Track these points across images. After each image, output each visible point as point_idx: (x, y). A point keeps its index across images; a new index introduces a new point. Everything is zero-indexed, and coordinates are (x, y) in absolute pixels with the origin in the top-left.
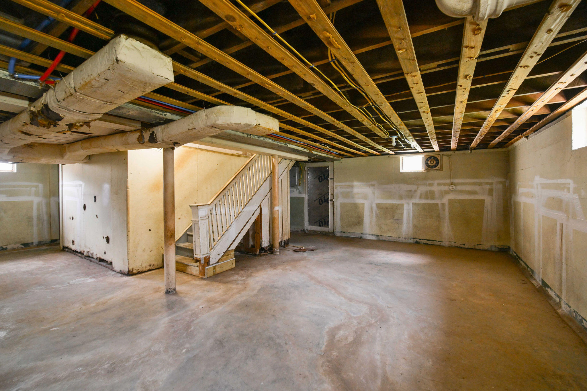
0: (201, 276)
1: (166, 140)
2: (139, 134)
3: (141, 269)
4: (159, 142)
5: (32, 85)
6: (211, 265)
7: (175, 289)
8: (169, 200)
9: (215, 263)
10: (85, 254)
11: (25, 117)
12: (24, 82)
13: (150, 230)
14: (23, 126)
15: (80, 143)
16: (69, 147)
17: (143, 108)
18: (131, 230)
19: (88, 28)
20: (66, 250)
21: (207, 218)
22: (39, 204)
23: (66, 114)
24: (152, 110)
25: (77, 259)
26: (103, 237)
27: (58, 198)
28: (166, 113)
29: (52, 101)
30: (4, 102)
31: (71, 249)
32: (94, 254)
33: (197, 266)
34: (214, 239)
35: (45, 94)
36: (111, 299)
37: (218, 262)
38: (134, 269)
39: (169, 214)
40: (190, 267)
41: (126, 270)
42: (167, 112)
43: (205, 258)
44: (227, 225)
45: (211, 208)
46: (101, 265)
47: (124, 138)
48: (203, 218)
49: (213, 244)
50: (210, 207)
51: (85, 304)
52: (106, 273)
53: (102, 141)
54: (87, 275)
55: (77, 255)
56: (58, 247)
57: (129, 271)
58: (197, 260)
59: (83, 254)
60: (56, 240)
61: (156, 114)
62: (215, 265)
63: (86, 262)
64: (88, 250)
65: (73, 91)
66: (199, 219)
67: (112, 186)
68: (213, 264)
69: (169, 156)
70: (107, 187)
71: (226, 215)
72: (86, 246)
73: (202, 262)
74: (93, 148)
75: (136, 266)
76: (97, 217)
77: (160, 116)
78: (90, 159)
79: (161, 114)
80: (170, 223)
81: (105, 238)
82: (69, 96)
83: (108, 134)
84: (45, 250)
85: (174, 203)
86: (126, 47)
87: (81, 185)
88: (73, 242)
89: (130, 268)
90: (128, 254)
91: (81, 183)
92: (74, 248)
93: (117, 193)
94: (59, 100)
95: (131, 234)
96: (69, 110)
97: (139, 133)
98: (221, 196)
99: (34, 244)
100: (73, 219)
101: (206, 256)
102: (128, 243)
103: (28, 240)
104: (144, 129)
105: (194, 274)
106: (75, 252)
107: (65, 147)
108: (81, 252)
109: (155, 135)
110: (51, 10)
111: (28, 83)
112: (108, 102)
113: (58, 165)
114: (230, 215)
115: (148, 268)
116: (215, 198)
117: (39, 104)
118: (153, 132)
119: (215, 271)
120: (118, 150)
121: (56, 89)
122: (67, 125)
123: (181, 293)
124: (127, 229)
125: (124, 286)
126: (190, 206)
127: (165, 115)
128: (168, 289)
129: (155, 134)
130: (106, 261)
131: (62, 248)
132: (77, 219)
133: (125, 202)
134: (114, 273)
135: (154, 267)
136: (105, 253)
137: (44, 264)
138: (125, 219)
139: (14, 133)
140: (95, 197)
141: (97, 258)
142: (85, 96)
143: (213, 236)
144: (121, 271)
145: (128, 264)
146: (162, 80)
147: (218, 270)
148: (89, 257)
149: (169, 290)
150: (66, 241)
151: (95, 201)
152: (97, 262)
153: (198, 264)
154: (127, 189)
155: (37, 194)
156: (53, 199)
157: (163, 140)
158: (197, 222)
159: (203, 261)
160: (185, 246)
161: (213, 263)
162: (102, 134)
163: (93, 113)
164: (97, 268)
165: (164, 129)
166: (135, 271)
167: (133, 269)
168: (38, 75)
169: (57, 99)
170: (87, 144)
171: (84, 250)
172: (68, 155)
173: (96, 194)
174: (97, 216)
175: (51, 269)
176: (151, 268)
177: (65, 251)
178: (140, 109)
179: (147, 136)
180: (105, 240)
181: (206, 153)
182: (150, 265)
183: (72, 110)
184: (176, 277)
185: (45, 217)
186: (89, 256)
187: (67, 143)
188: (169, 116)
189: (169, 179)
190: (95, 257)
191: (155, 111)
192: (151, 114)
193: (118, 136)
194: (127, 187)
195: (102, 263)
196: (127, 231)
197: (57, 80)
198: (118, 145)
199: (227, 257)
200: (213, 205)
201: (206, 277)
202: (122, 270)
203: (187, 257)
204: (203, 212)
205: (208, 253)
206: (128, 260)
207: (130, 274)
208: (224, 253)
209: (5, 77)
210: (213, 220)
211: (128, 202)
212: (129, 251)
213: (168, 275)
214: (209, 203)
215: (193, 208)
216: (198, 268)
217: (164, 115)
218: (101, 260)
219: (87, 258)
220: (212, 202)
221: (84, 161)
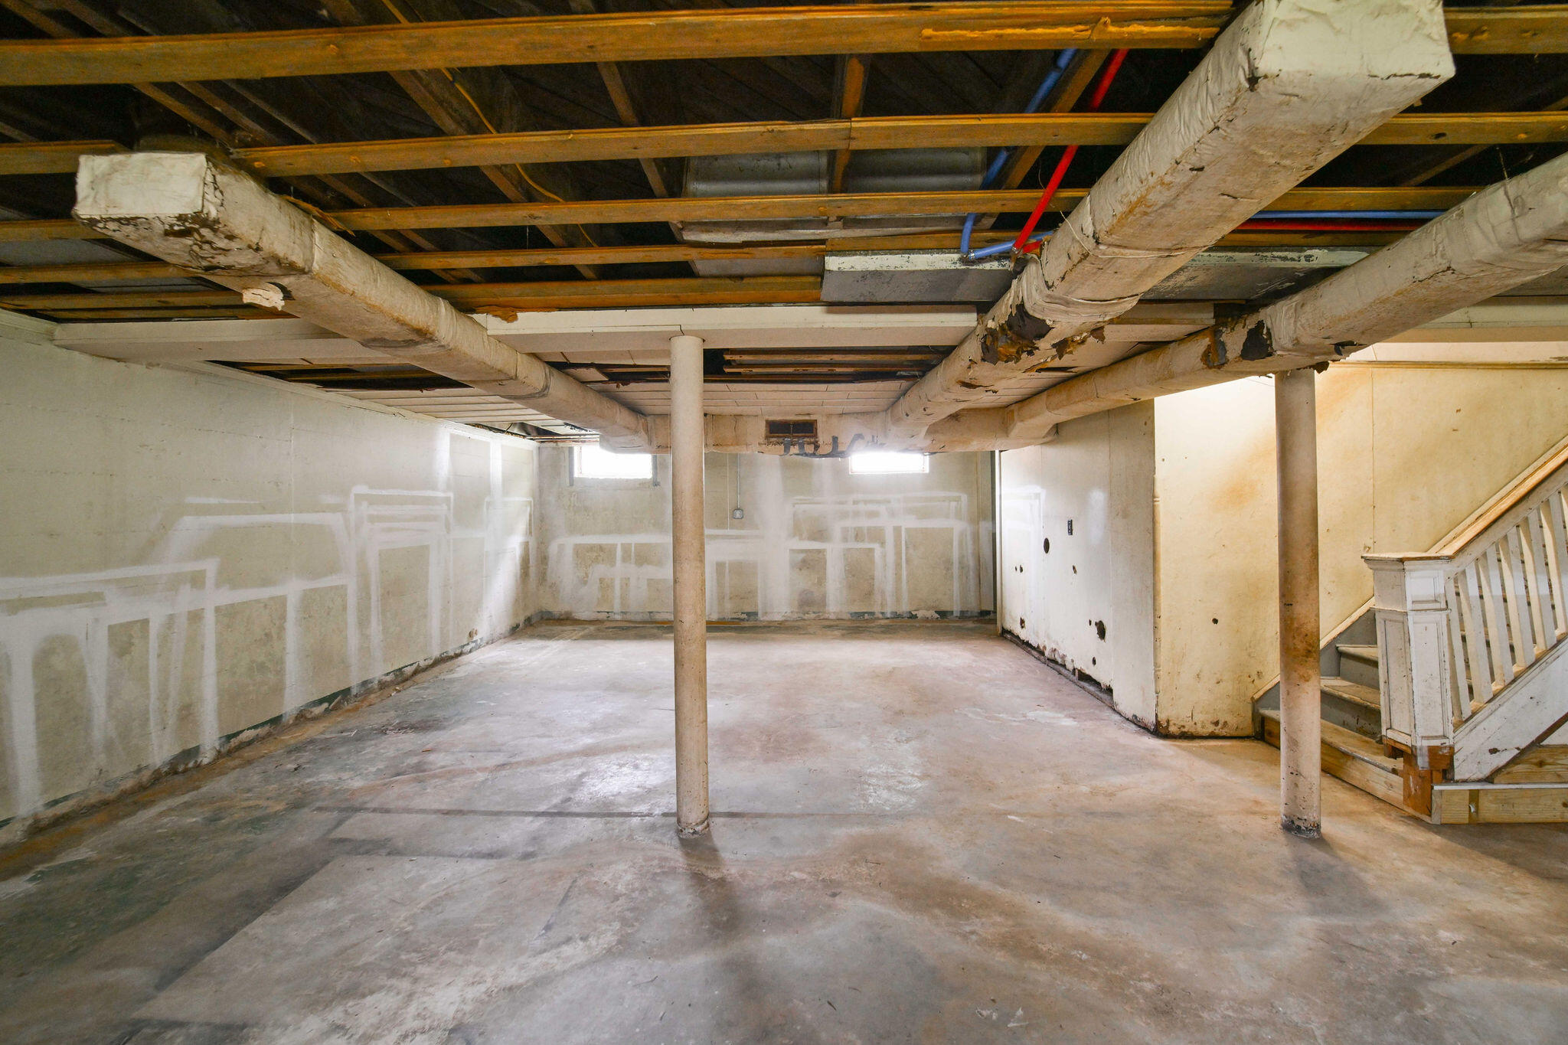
0: (1410, 811)
1: (1305, 340)
2: (1205, 342)
3: (1189, 728)
4: (1279, 353)
5: (994, 268)
6: (1457, 782)
7: (1318, 827)
8: (1299, 534)
9: (1474, 777)
10: (1047, 653)
11: (972, 349)
12: (980, 267)
13: (1215, 621)
14: (969, 367)
15: (1044, 396)
16: (1019, 409)
17: (1237, 255)
18: (1164, 611)
19: (1161, 28)
20: (1006, 636)
21: (1443, 606)
22: (962, 534)
23: (1059, 317)
24: (1265, 254)
25: (1030, 661)
26: (1090, 622)
27: (991, 523)
28: (1309, 252)
29: (1034, 292)
30: (942, 325)
31: (1018, 637)
32: (1068, 659)
33: (1394, 771)
34: (1471, 689)
35: (1015, 282)
36: (1123, 788)
37: (1489, 779)
38: (1171, 723)
39: (1302, 579)
40: (1358, 765)
41: (1150, 720)
42: (1312, 247)
43: (1433, 751)
44: (1535, 642)
45: (1460, 569)
46: (1083, 688)
47: (1159, 364)
48: (1423, 606)
49: (1468, 707)
50: (1452, 568)
51: (1066, 779)
52: (1097, 712)
53: (1099, 383)
54: (1059, 706)
55: (1029, 652)
56: (991, 627)
57: (1158, 723)
58: (1394, 749)
59: (1042, 653)
60: (988, 613)
61: (1280, 264)
62: (1478, 787)
63: (1050, 674)
64: (1054, 647)
65: (1089, 245)
66: (1409, 606)
67: (1111, 494)
68: (1465, 781)
69: (1297, 394)
70: (1098, 498)
71: (1529, 604)
72: (1048, 637)
73: (1422, 762)
74: (1075, 403)
75: (1178, 714)
76: (1075, 572)
77: (1289, 264)
78: (1057, 432)
79: (1292, 259)
80: (1301, 610)
81: (1093, 623)
82: (1079, 262)
83: (1112, 361)
84: (971, 630)
85: (1317, 546)
86: (1282, 22)
87: (1037, 496)
88: (1022, 622)
89: (1162, 717)
90: (1157, 678)
91: (1038, 489)
92: (1023, 634)
93: (1125, 515)
94: (1050, 284)
95: (1163, 623)
96: (1067, 303)
97: (1208, 339)
98: (1507, 527)
99: (955, 615)
100: (1021, 570)
101: (1436, 743)
102: (1156, 649)
103: (945, 607)
104: (1225, 325)
105: (1380, 795)
106: (1026, 645)
107: (1012, 411)
108: (1038, 647)
109: (1265, 331)
110: (1080, 24)
111: (987, 266)
112: (1170, 252)
113: (993, 453)
114: (1553, 607)
115: (1211, 729)
116: (1478, 535)
117: (1004, 310)
118: (1260, 325)
119: (1477, 812)
120: (1135, 399)
121: (1044, 258)
122: (1054, 346)
123: (1343, 848)
124: (1155, 610)
125: (1148, 762)
126: (1367, 560)
127: (1308, 258)
128: (1295, 819)
129: (1268, 329)
130: (1097, 684)
131: (1000, 631)
132: (1031, 570)
133: (1149, 536)
134: (1117, 717)
135: (1226, 730)
136: (1094, 662)
137: (974, 661)
138: (1150, 583)
139: (948, 390)
140: (1070, 523)
141: (1074, 669)
142: (1116, 250)
143: (1469, 677)
144: (1136, 717)
145: (1157, 705)
146: (1405, 88)
147: (1490, 810)
148: (1055, 663)
149: (1297, 823)
150: (1007, 618)
151: (1071, 531)
152: (1075, 678)
153: (1399, 764)
154: (1154, 501)
155: (958, 515)
156: (985, 526)
157: (1297, 342)
158: (1400, 618)
159: (1427, 759)
160: (1333, 687)
161: (1466, 776)
162: (1099, 365)
163: (1120, 298)
164: (1078, 696)
165: (1303, 305)
166: (1173, 729)
167: (1168, 722)
168: (1008, 240)
169: (1046, 282)
170: (1060, 397)
171: (1046, 643)
172: (1018, 428)
173: (1071, 517)
174: (1074, 568)
175: (988, 675)
176: (1218, 730)
177: (1006, 638)
178: (1228, 260)
179: (1235, 339)
180: (1094, 629)
181: (1410, 373)
182: (1217, 723)
183: (1074, 303)
184: (1321, 789)
185: (971, 562)
186: (1054, 661)
187: (1016, 402)
188: (1321, 257)
189: (1300, 468)
190: (1070, 666)
191: (1276, 254)
192: (1265, 264)
193: (1141, 359)
194: (1154, 497)
195: (1086, 685)
196: (1154, 616)
197: (1045, 237)
198: (1140, 386)
199: (1535, 769)
200: (1467, 559)
201: (1435, 819)
202: (1139, 715)
203: (1341, 728)
204: (1422, 584)
205: (1444, 737)
206: (1157, 693)
207: (1159, 731)
208: (1523, 752)
209: (953, 267)
210: (1466, 617)
211: (1157, 537)
212: (1159, 671)
213: (1295, 773)
214: (1449, 551)
215: (1378, 566)
216: (1398, 780)
217: (1302, 258)
218: (1084, 677)
219: (1052, 664)
220: (1461, 550)
221: (1046, 440)
